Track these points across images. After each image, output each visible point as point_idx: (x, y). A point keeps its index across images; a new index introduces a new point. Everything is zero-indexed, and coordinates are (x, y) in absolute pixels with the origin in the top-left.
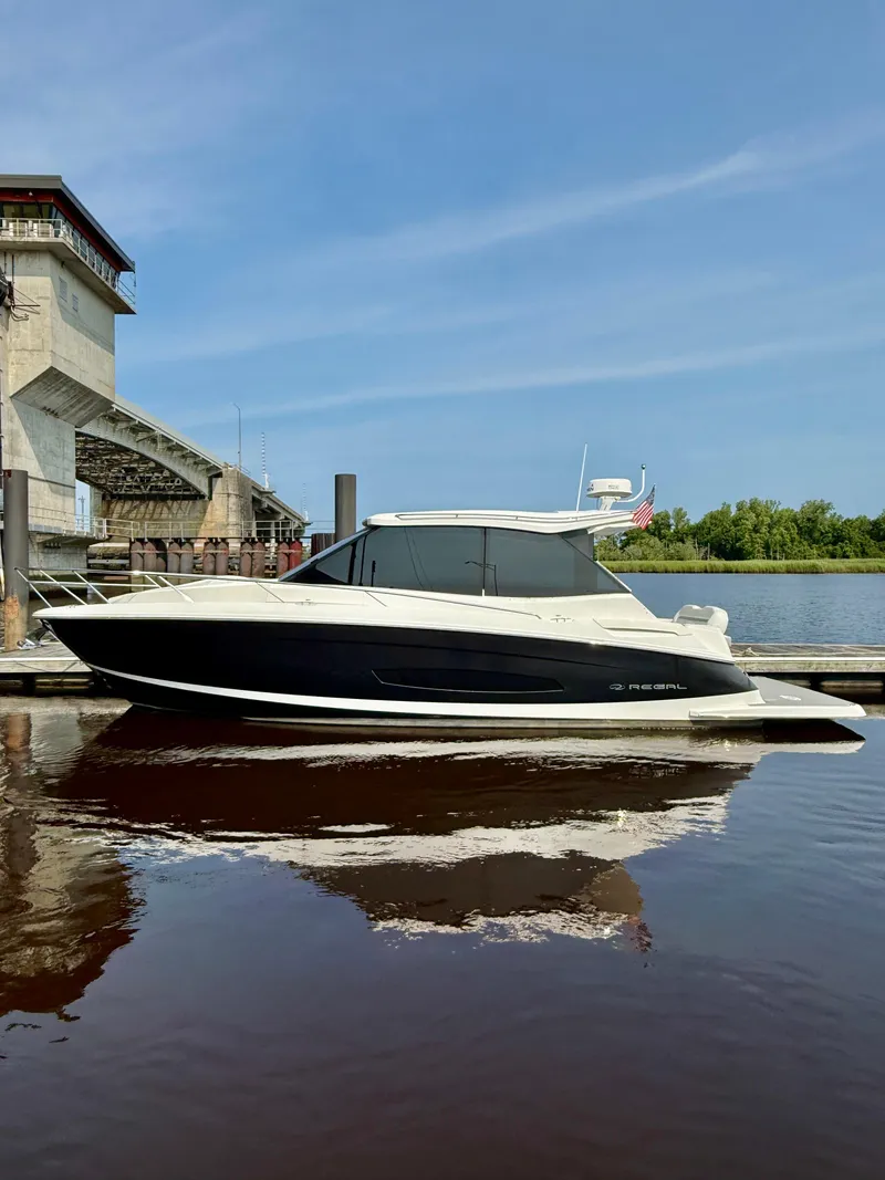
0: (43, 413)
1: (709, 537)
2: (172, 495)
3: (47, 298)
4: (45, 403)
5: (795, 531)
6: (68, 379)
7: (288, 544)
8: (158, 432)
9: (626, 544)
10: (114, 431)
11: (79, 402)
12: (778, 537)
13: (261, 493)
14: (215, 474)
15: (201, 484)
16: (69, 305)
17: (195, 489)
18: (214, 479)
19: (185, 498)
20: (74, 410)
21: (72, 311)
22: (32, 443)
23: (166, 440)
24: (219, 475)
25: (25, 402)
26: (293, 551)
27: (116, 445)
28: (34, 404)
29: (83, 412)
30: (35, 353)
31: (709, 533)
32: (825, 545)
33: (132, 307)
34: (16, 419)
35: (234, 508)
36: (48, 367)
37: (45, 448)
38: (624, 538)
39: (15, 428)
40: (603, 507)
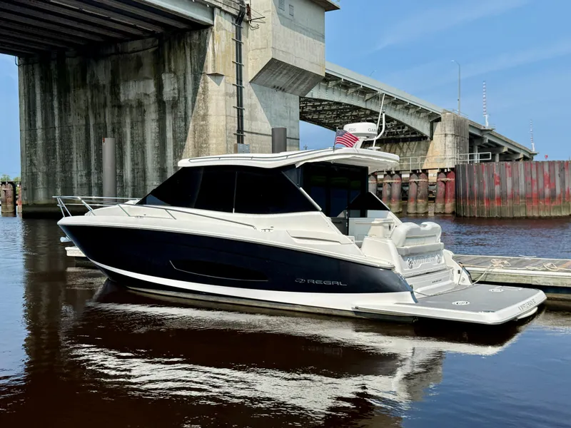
0: (274, 90)
2: (402, 138)
3: (269, 11)
4: (273, 84)
6: (286, 65)
7: (446, 173)
8: (380, 92)
10: (346, 95)
11: (298, 79)
13: (482, 131)
14: (435, 119)
15: (423, 128)
16: (286, 13)
17: (419, 132)
18: (434, 123)
19: (412, 140)
20: (295, 85)
21: (288, 16)
22: (266, 112)
23: (388, 97)
24: (439, 120)
25: (260, 84)
26: (448, 179)
27: (351, 105)
28: (266, 85)
29: (302, 87)
30: (263, 50)
33: (336, 4)
34: (254, 96)
35: (450, 145)
36: (270, 58)
37: (275, 114)
39: (253, 102)
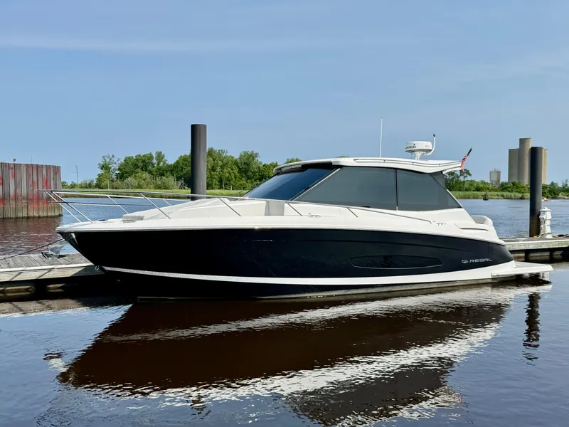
1: (182, 173)
5: (236, 170)
9: (122, 176)
12: (227, 175)
31: (181, 171)
32: (255, 180)
38: (118, 172)
40: (416, 158)
